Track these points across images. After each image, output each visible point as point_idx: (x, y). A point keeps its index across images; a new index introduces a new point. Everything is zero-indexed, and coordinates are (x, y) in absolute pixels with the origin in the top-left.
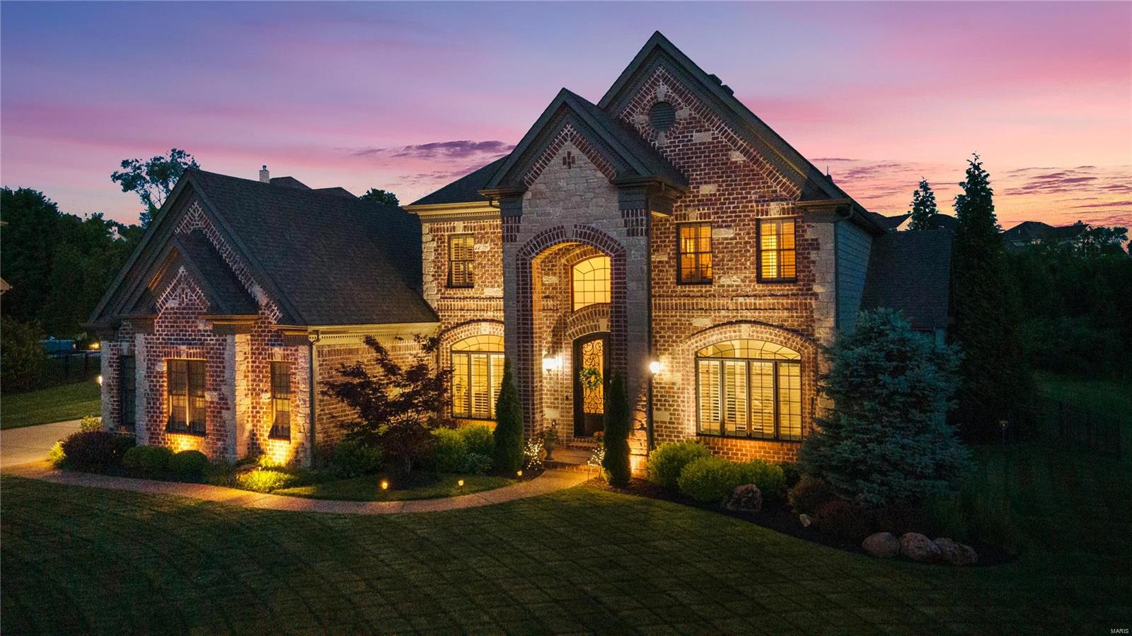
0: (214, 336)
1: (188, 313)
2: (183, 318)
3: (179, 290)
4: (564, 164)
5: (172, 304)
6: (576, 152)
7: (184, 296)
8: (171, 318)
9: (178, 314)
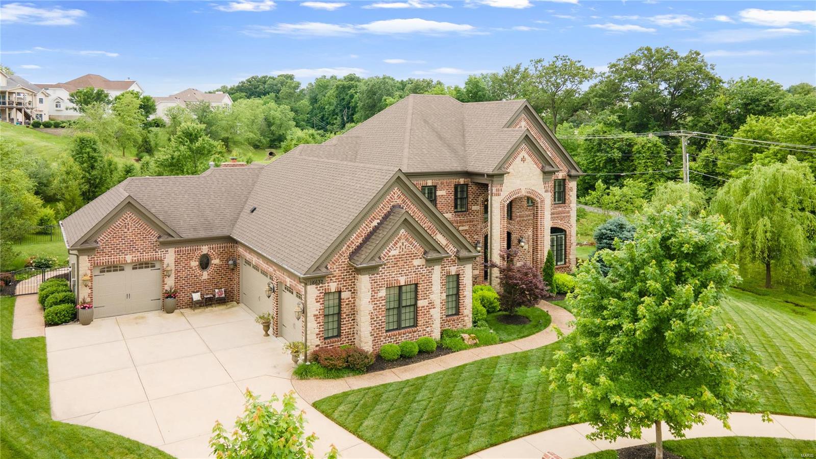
0: (426, 268)
1: (406, 257)
2: (402, 260)
3: (400, 244)
4: (522, 161)
5: (393, 253)
6: (526, 156)
7: (404, 247)
8: (393, 262)
9: (398, 259)
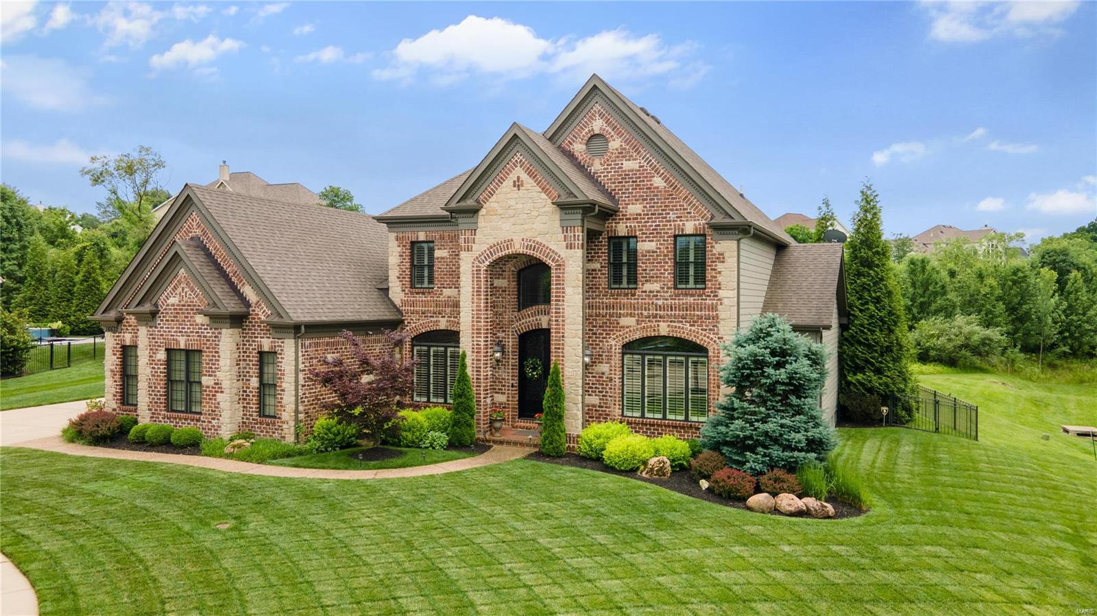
0: (211, 329)
1: (187, 309)
2: (183, 313)
3: (180, 290)
4: (514, 186)
5: (173, 301)
6: (524, 176)
7: (184, 294)
8: (171, 313)
9: (178, 310)
